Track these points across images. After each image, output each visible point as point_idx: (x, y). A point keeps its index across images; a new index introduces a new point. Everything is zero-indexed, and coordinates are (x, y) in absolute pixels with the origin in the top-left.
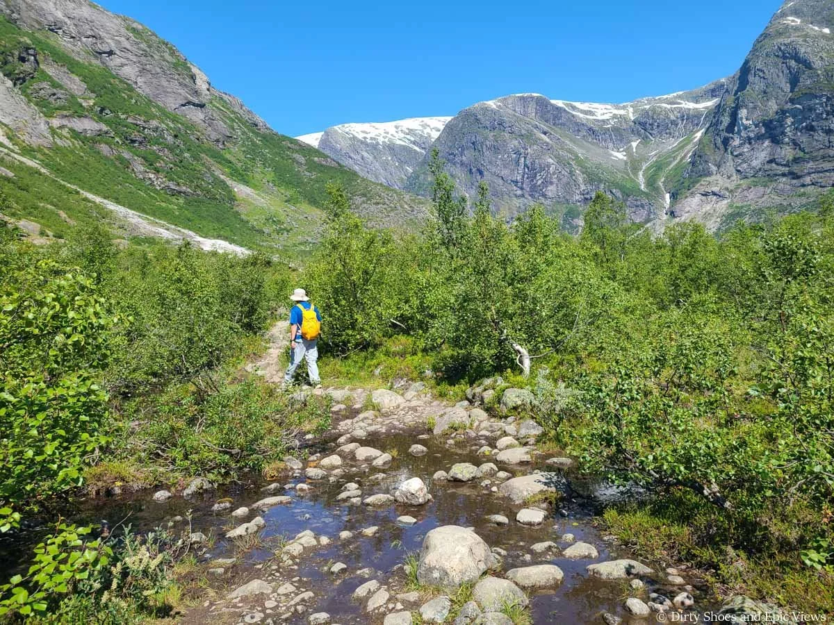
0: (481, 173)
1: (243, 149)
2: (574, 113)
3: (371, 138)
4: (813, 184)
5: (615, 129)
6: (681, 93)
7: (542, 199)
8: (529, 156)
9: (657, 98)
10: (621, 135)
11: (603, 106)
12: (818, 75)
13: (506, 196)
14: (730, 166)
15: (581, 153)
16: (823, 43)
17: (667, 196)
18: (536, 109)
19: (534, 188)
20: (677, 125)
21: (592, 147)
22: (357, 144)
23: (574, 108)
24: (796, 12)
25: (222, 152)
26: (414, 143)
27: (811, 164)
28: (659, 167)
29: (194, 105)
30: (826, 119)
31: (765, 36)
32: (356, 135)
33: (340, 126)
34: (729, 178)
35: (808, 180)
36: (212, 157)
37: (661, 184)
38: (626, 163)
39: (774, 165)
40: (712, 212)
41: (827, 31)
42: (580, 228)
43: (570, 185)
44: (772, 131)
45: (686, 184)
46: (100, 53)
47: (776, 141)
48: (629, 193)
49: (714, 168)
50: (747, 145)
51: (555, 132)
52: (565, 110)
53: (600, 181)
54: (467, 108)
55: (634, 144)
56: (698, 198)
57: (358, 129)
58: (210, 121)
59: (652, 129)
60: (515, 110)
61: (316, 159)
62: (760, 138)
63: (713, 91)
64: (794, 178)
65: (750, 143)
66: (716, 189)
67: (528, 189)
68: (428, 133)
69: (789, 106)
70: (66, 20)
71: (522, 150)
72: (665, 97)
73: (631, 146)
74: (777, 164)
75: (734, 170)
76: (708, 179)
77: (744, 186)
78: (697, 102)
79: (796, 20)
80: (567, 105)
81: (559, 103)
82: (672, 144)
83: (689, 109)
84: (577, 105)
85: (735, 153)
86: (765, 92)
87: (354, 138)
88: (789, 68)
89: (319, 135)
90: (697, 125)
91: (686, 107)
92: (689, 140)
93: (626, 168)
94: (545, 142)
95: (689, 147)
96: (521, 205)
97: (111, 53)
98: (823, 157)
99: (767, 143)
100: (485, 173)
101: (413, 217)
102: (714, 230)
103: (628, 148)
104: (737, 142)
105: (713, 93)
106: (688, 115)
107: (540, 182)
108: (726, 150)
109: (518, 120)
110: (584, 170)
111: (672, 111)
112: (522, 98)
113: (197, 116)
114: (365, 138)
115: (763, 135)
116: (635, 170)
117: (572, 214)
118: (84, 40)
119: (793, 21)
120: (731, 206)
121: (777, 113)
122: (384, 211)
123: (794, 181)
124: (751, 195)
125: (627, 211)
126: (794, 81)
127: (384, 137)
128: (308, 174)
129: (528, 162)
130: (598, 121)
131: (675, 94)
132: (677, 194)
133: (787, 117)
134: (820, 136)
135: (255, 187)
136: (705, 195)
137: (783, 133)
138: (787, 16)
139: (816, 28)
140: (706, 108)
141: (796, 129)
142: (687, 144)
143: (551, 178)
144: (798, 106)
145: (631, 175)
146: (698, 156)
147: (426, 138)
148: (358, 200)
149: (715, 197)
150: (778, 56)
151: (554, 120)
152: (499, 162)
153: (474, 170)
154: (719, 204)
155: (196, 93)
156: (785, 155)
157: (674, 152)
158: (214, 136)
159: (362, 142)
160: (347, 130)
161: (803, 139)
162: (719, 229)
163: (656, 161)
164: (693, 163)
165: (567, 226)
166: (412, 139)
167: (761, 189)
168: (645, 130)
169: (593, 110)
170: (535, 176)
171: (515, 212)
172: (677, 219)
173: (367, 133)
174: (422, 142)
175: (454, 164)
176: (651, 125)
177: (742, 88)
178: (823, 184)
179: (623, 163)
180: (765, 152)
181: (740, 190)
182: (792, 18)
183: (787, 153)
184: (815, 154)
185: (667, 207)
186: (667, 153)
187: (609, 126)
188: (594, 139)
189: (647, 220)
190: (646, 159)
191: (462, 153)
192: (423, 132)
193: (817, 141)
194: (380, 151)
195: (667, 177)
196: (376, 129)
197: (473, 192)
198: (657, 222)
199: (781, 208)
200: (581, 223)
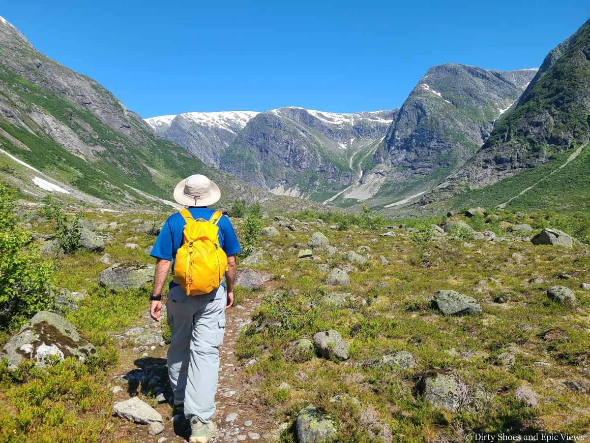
0: (267, 152)
1: (149, 148)
2: (322, 119)
3: (204, 123)
4: (419, 173)
5: (343, 131)
6: (381, 112)
7: (299, 169)
8: (293, 145)
9: (369, 113)
10: (346, 135)
11: (339, 116)
12: (427, 120)
13: (280, 166)
14: (389, 161)
15: (322, 144)
17: (362, 172)
18: (300, 116)
19: (295, 163)
20: (374, 131)
21: (329, 140)
22: (195, 126)
23: (322, 116)
24: (428, 82)
25: (140, 151)
26: (230, 128)
27: (420, 163)
28: (361, 155)
29: (126, 127)
30: (429, 142)
31: (413, 93)
32: (195, 120)
33: (185, 114)
34: (388, 166)
35: (418, 171)
36: (138, 154)
37: (360, 165)
38: (345, 151)
39: (406, 161)
40: (378, 182)
41: (439, 94)
42: (317, 186)
43: (314, 162)
45: (370, 167)
46: (85, 104)
47: (408, 150)
48: (343, 168)
49: (383, 160)
50: (397, 150)
51: (310, 131)
52: (316, 118)
53: (330, 161)
55: (352, 140)
56: (373, 175)
57: (197, 117)
58: (133, 135)
59: (362, 133)
60: (288, 117)
62: (402, 148)
64: (413, 169)
65: (398, 149)
66: (381, 171)
67: (292, 163)
68: (239, 122)
69: (414, 133)
70: (69, 87)
71: (290, 141)
72: (373, 112)
73: (350, 141)
74: (408, 161)
75: (391, 163)
76: (380, 165)
77: (393, 171)
78: (386, 119)
79: (427, 86)
80: (318, 114)
82: (370, 142)
83: (381, 123)
84: (325, 114)
85: (392, 153)
86: (407, 124)
87: (194, 122)
88: (418, 113)
90: (384, 133)
91: (380, 121)
92: (378, 141)
93: (345, 155)
94: (303, 137)
95: (376, 146)
96: (288, 172)
97: (90, 103)
98: (425, 160)
99: (405, 150)
100: (269, 152)
102: (376, 192)
103: (348, 142)
104: (393, 148)
106: (380, 127)
107: (298, 160)
108: (389, 151)
109: (289, 123)
110: (322, 154)
111: (373, 123)
112: (292, 110)
113: (128, 132)
114: (200, 123)
115: (403, 146)
116: (349, 155)
117: (314, 178)
118: (77, 97)
119: (426, 87)
120: (386, 181)
121: (410, 136)
123: (413, 171)
124: (395, 176)
125: (341, 179)
126: (418, 121)
127: (212, 123)
128: (180, 162)
129: (292, 148)
130: (334, 125)
131: (378, 112)
132: (366, 172)
133: (413, 139)
134: (426, 149)
135: (157, 169)
136: (377, 173)
137: (412, 146)
138: (424, 83)
139: (435, 92)
140: (389, 123)
141: (417, 145)
142: (376, 144)
143: (304, 158)
144: (418, 134)
145: (347, 159)
146: (378, 151)
147: (238, 125)
149: (380, 175)
150: (414, 106)
151: (310, 123)
152: (277, 147)
153: (263, 150)
154: (382, 179)
155: (126, 121)
157: (370, 147)
158: (136, 143)
159: (198, 125)
160: (189, 117)
161: (419, 150)
163: (360, 152)
164: (375, 156)
165: (311, 185)
166: (229, 125)
167: (399, 173)
168: (359, 132)
169: (333, 118)
170: (296, 157)
171: (284, 176)
172: (363, 185)
173: (202, 120)
174: (235, 127)
175: (252, 145)
176: (362, 130)
177: (398, 120)
178: (423, 173)
179: (344, 152)
180: (404, 155)
181: (391, 173)
182: (425, 85)
183: (412, 156)
184: (423, 158)
185: (360, 177)
186: (367, 147)
187: (340, 128)
188: (331, 135)
189: (350, 185)
190: (356, 150)
191: (257, 139)
192: (236, 121)
193: (424, 152)
194: (210, 132)
195: (363, 161)
196: (207, 117)
197: (262, 162)
198: (354, 186)
199: (404, 184)
200: (318, 184)
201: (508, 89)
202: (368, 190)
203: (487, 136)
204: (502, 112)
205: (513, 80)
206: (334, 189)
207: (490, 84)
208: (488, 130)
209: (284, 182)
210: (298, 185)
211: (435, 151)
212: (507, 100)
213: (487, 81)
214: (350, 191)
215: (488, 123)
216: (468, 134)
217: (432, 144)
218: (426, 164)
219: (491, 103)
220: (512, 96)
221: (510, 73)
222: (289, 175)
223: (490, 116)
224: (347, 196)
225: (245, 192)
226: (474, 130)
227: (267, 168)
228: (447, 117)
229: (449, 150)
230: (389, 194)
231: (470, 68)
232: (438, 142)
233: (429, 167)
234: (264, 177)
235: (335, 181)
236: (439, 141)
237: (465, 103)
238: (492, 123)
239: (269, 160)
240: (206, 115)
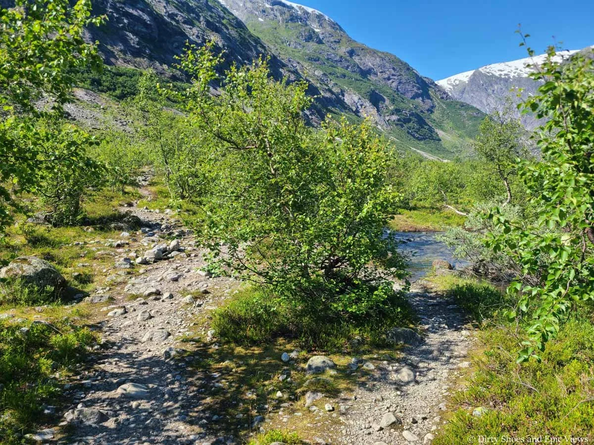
1: (439, 112)
3: (505, 75)
22: (495, 80)
25: (430, 115)
32: (493, 72)
33: (483, 68)
36: (427, 118)
57: (496, 69)
87: (493, 75)
89: (470, 73)
114: (501, 75)
127: (515, 73)
128: (468, 122)
135: (445, 131)
159: (497, 78)
160: (488, 70)
173: (501, 71)
194: (511, 83)
196: (509, 67)
240: (507, 65)
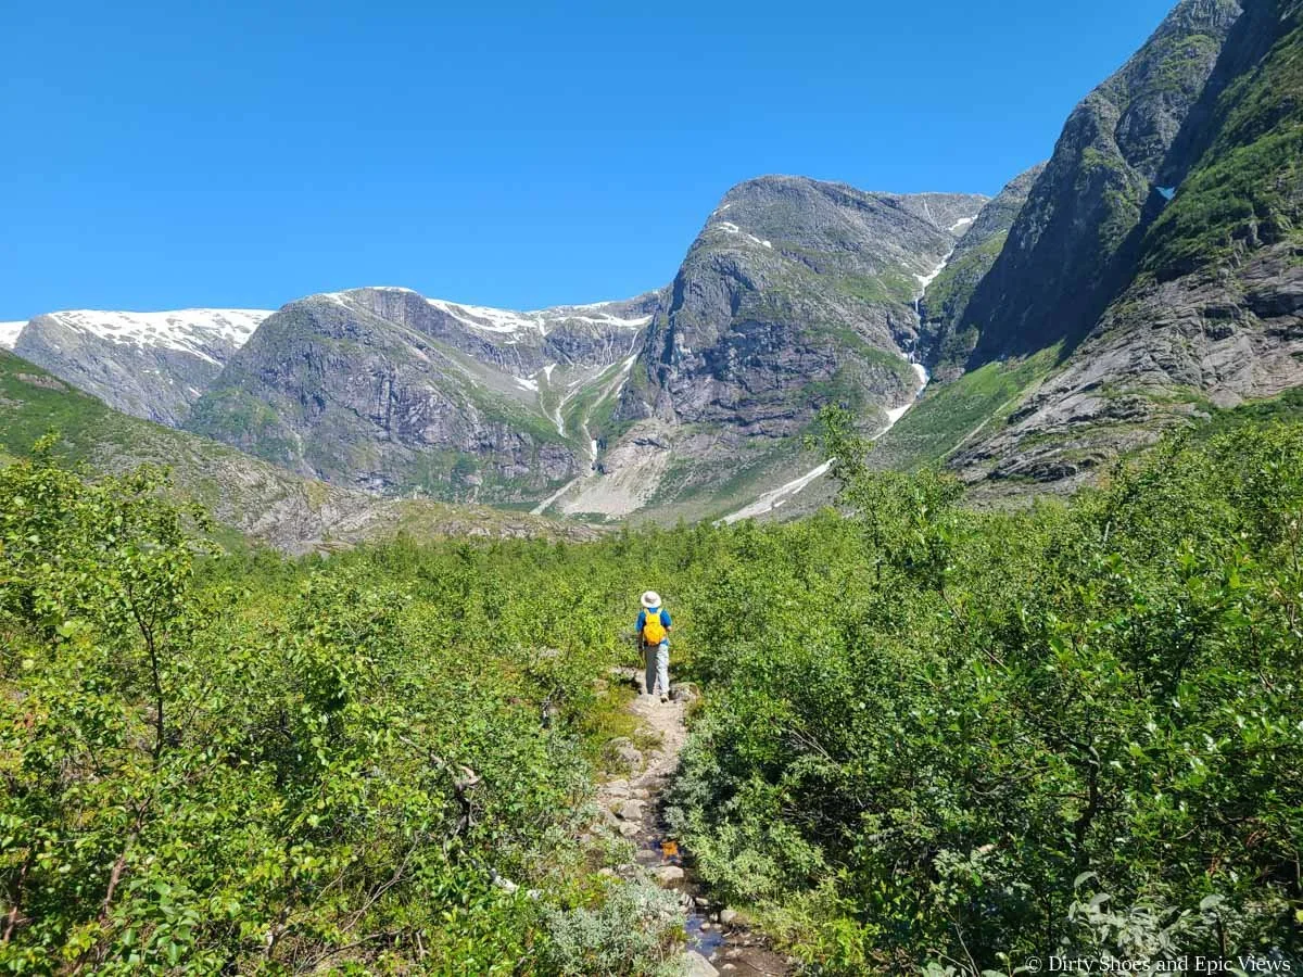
0: (320, 402)
2: (463, 320)
3: (122, 338)
4: (763, 433)
5: (521, 348)
6: (606, 304)
7: (419, 446)
8: (397, 380)
9: (576, 308)
10: (530, 357)
11: (503, 314)
12: (760, 299)
13: (362, 440)
14: (668, 407)
15: (474, 378)
16: (763, 259)
17: (594, 444)
18: (405, 310)
19: (405, 429)
20: (602, 347)
21: (491, 370)
22: (95, 346)
23: (462, 313)
24: (734, 218)
26: (203, 348)
27: (758, 408)
28: (581, 403)
30: (772, 353)
31: (700, 242)
32: (92, 330)
33: (60, 313)
34: (668, 422)
35: (756, 427)
37: (585, 428)
38: (538, 396)
39: (718, 407)
40: (649, 466)
41: (767, 244)
42: (477, 489)
43: (459, 425)
44: (713, 363)
45: (616, 428)
47: (719, 377)
48: (542, 437)
49: (649, 408)
50: (687, 381)
51: (437, 347)
52: (449, 316)
53: (503, 420)
54: (296, 301)
55: (548, 370)
56: (630, 449)
57: (98, 321)
59: (570, 351)
60: (373, 311)
61: (22, 376)
62: (701, 371)
63: (645, 305)
64: (741, 425)
65: (690, 378)
66: (653, 436)
67: (397, 430)
68: (227, 335)
69: (731, 333)
71: (386, 371)
72: (586, 307)
73: (543, 372)
74: (722, 406)
75: (674, 413)
76: (643, 422)
77: (686, 434)
78: (626, 318)
79: (734, 226)
80: (452, 308)
81: (441, 305)
82: (597, 372)
83: (617, 327)
84: (467, 308)
85: (674, 390)
86: (703, 314)
87: (89, 335)
88: (729, 286)
89: (19, 326)
90: (628, 348)
91: (613, 323)
92: (618, 369)
93: (538, 403)
94: (422, 361)
95: (618, 378)
96: (387, 454)
98: (772, 400)
99: (709, 379)
100: (328, 403)
101: (206, 476)
102: (653, 491)
103: (539, 375)
104: (675, 376)
105: (644, 307)
106: (615, 334)
107: (414, 420)
108: (663, 386)
109: (379, 325)
110: (479, 404)
111: (595, 327)
112: (382, 293)
114: (110, 336)
115: (703, 368)
116: (551, 406)
117: (463, 468)
120: (672, 459)
121: (718, 341)
122: (157, 466)
123: (742, 429)
124: (695, 445)
125: (542, 464)
126: (735, 303)
127: (147, 337)
128: (8, 402)
129: (395, 389)
130: (497, 333)
131: (599, 305)
132: (606, 442)
133: (729, 348)
134: (767, 373)
136: (641, 443)
137: (727, 367)
138: (723, 220)
139: (756, 240)
140: (637, 327)
141: (741, 363)
142: (615, 374)
143: (431, 414)
144: (741, 335)
145: (545, 413)
146: (629, 389)
147: (225, 342)
148: (109, 448)
149: (652, 447)
151: (433, 328)
152: (349, 387)
153: (309, 397)
154: (658, 455)
156: (731, 395)
157: (602, 382)
159: (104, 343)
160: (74, 321)
161: (750, 376)
162: (659, 490)
163: (578, 395)
164: (624, 400)
165: (458, 486)
166: (200, 343)
167: (706, 438)
168: (562, 351)
169: (489, 318)
170: (408, 410)
171: (377, 464)
172: (607, 477)
173: (114, 328)
174: (218, 348)
175: (275, 386)
176: (569, 344)
177: (677, 305)
178: (773, 433)
179: (534, 396)
180: (707, 390)
181: (682, 438)
182: (729, 224)
183: (732, 392)
184: (762, 396)
185: (594, 459)
186: (592, 384)
187: (513, 342)
188: (490, 359)
189: (569, 478)
190: (565, 392)
191: (288, 371)
192: (219, 333)
193: (764, 379)
194: (141, 359)
195: (592, 418)
196: (132, 322)
197: (307, 432)
198: (582, 480)
199: (729, 464)
200: (478, 481)
201: (920, 233)
202: (625, 491)
203: (908, 336)
204: (925, 281)
205: (926, 214)
206: (525, 491)
207: (880, 221)
208: (906, 321)
209: (378, 482)
210: (419, 488)
211: (793, 375)
212: (924, 256)
213: (871, 215)
214: (574, 494)
215: (903, 306)
216: (864, 333)
217: (784, 357)
218: (777, 411)
219: (894, 262)
220: (935, 247)
221: (917, 198)
222: (391, 463)
223: (902, 291)
224: (571, 508)
225: (284, 495)
226: (873, 323)
227: (325, 448)
228: (806, 292)
229: (833, 371)
230: (691, 492)
231: (828, 187)
232: (797, 351)
233: (788, 417)
234: (317, 471)
235: (526, 470)
236: (802, 349)
237: (835, 263)
238: (913, 306)
239: (328, 423)
240: (127, 319)
